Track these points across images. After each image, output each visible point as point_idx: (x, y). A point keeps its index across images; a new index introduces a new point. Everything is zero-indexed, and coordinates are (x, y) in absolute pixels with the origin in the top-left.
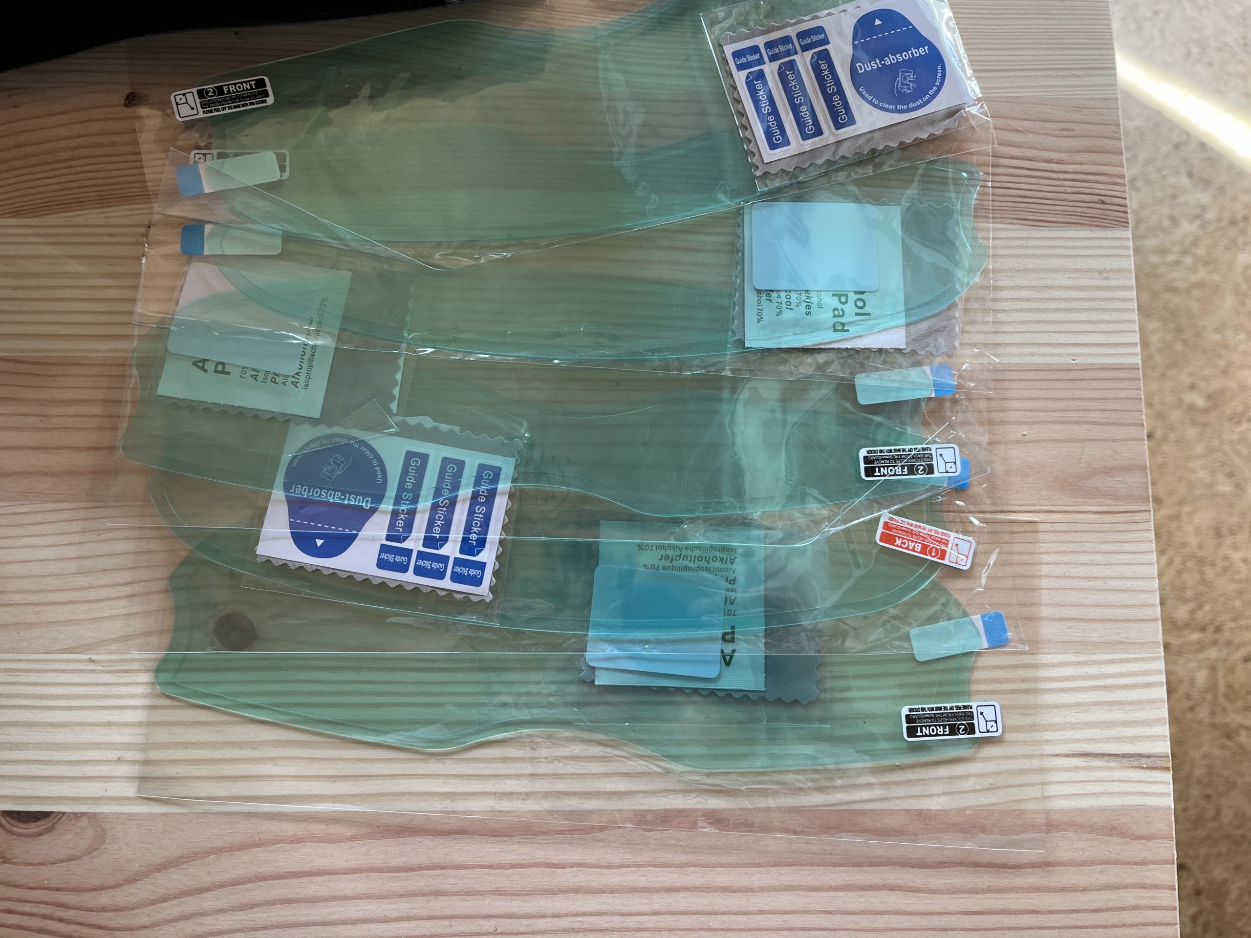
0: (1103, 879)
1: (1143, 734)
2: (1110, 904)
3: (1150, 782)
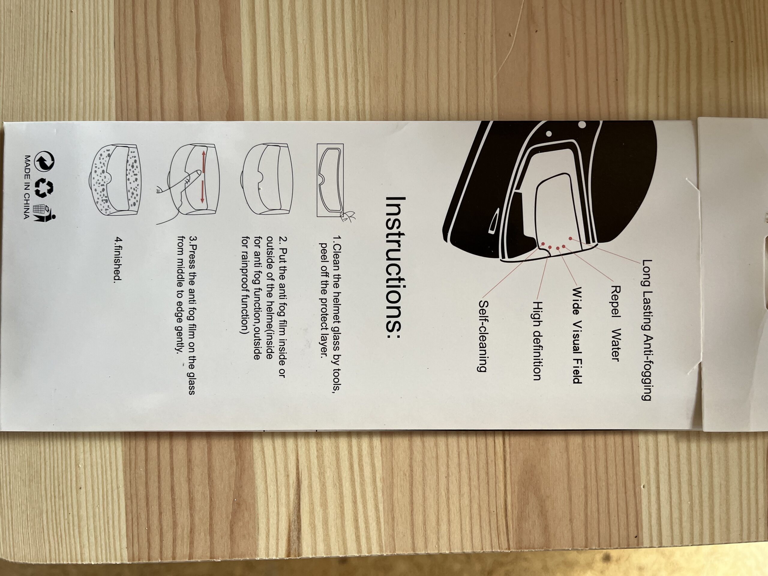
0: (198, 496)
1: (317, 535)
2: (178, 502)
3: (278, 539)
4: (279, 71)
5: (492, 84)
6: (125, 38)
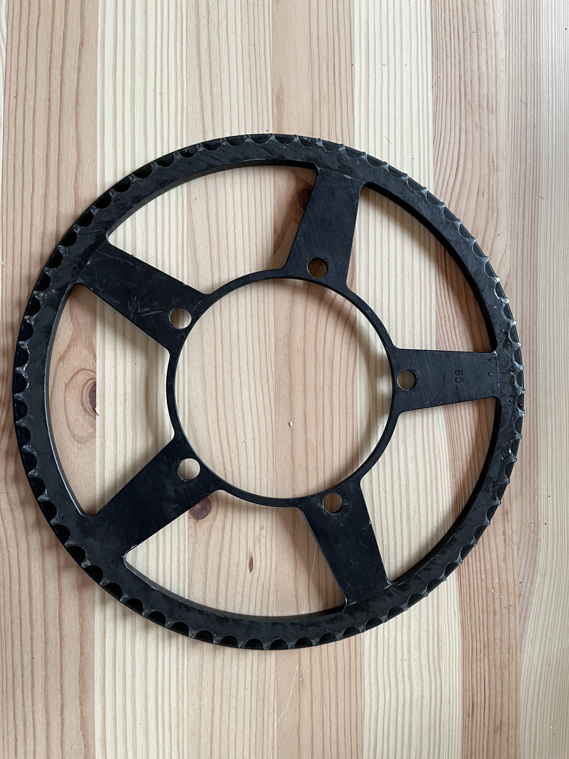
4: (122, 729)
5: (274, 731)
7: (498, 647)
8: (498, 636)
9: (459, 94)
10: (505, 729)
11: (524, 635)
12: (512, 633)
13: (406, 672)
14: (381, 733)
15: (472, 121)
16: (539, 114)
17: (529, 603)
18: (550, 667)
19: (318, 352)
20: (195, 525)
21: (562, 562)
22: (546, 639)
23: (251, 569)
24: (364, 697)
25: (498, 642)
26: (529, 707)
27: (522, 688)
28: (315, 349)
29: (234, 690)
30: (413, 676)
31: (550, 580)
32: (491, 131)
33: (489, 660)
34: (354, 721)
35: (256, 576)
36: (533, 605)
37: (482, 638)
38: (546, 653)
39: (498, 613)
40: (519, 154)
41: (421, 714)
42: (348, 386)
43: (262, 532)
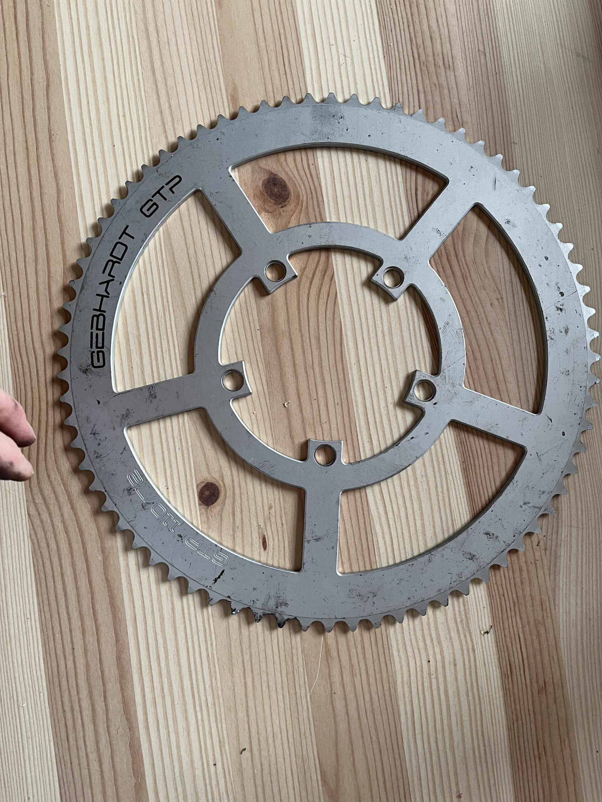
4: (162, 710)
5: (307, 703)
6: (55, 698)
7: (529, 604)
8: (528, 593)
9: (412, 58)
10: (550, 689)
11: (557, 590)
12: (544, 588)
13: (434, 636)
14: (417, 699)
15: (430, 82)
16: (499, 60)
17: (557, 557)
18: (592, 621)
19: (303, 332)
20: (206, 511)
21: (588, 510)
22: (582, 592)
23: (265, 548)
24: (394, 663)
25: (528, 598)
26: (574, 666)
27: (563, 644)
28: (300, 330)
29: (263, 665)
30: (442, 639)
31: (578, 531)
32: (450, 87)
33: (521, 618)
34: (386, 688)
35: (270, 554)
36: (562, 558)
37: (510, 596)
38: (584, 606)
39: (525, 569)
40: (484, 104)
41: (456, 678)
42: (337, 361)
43: (271, 511)
